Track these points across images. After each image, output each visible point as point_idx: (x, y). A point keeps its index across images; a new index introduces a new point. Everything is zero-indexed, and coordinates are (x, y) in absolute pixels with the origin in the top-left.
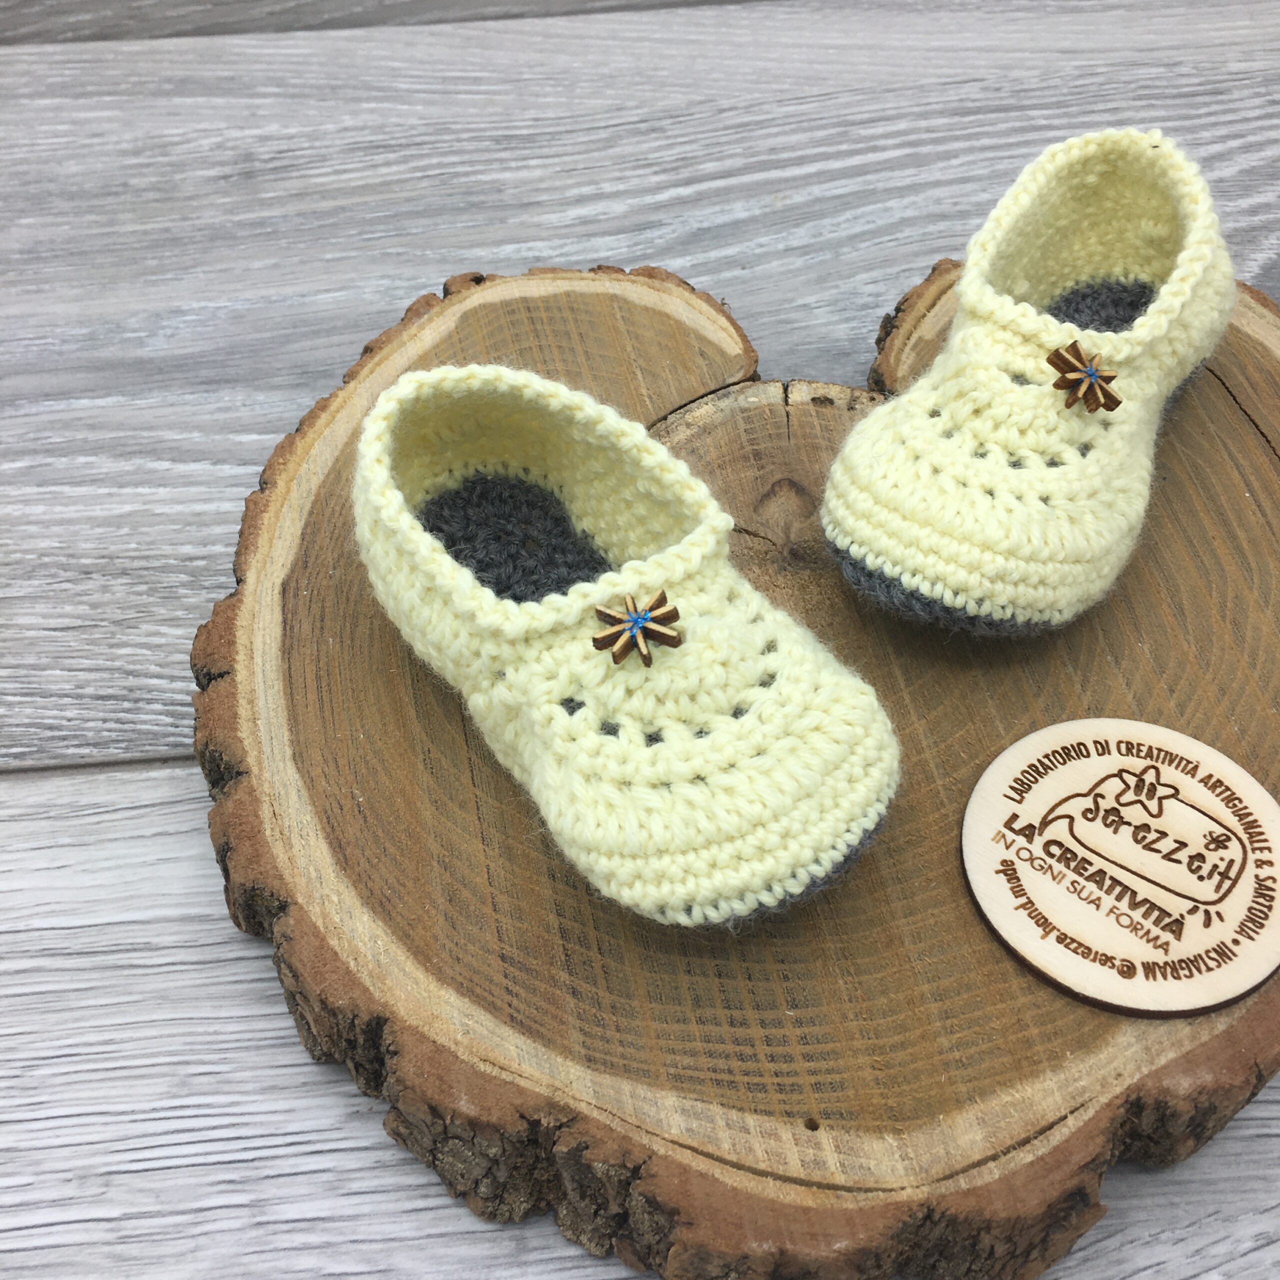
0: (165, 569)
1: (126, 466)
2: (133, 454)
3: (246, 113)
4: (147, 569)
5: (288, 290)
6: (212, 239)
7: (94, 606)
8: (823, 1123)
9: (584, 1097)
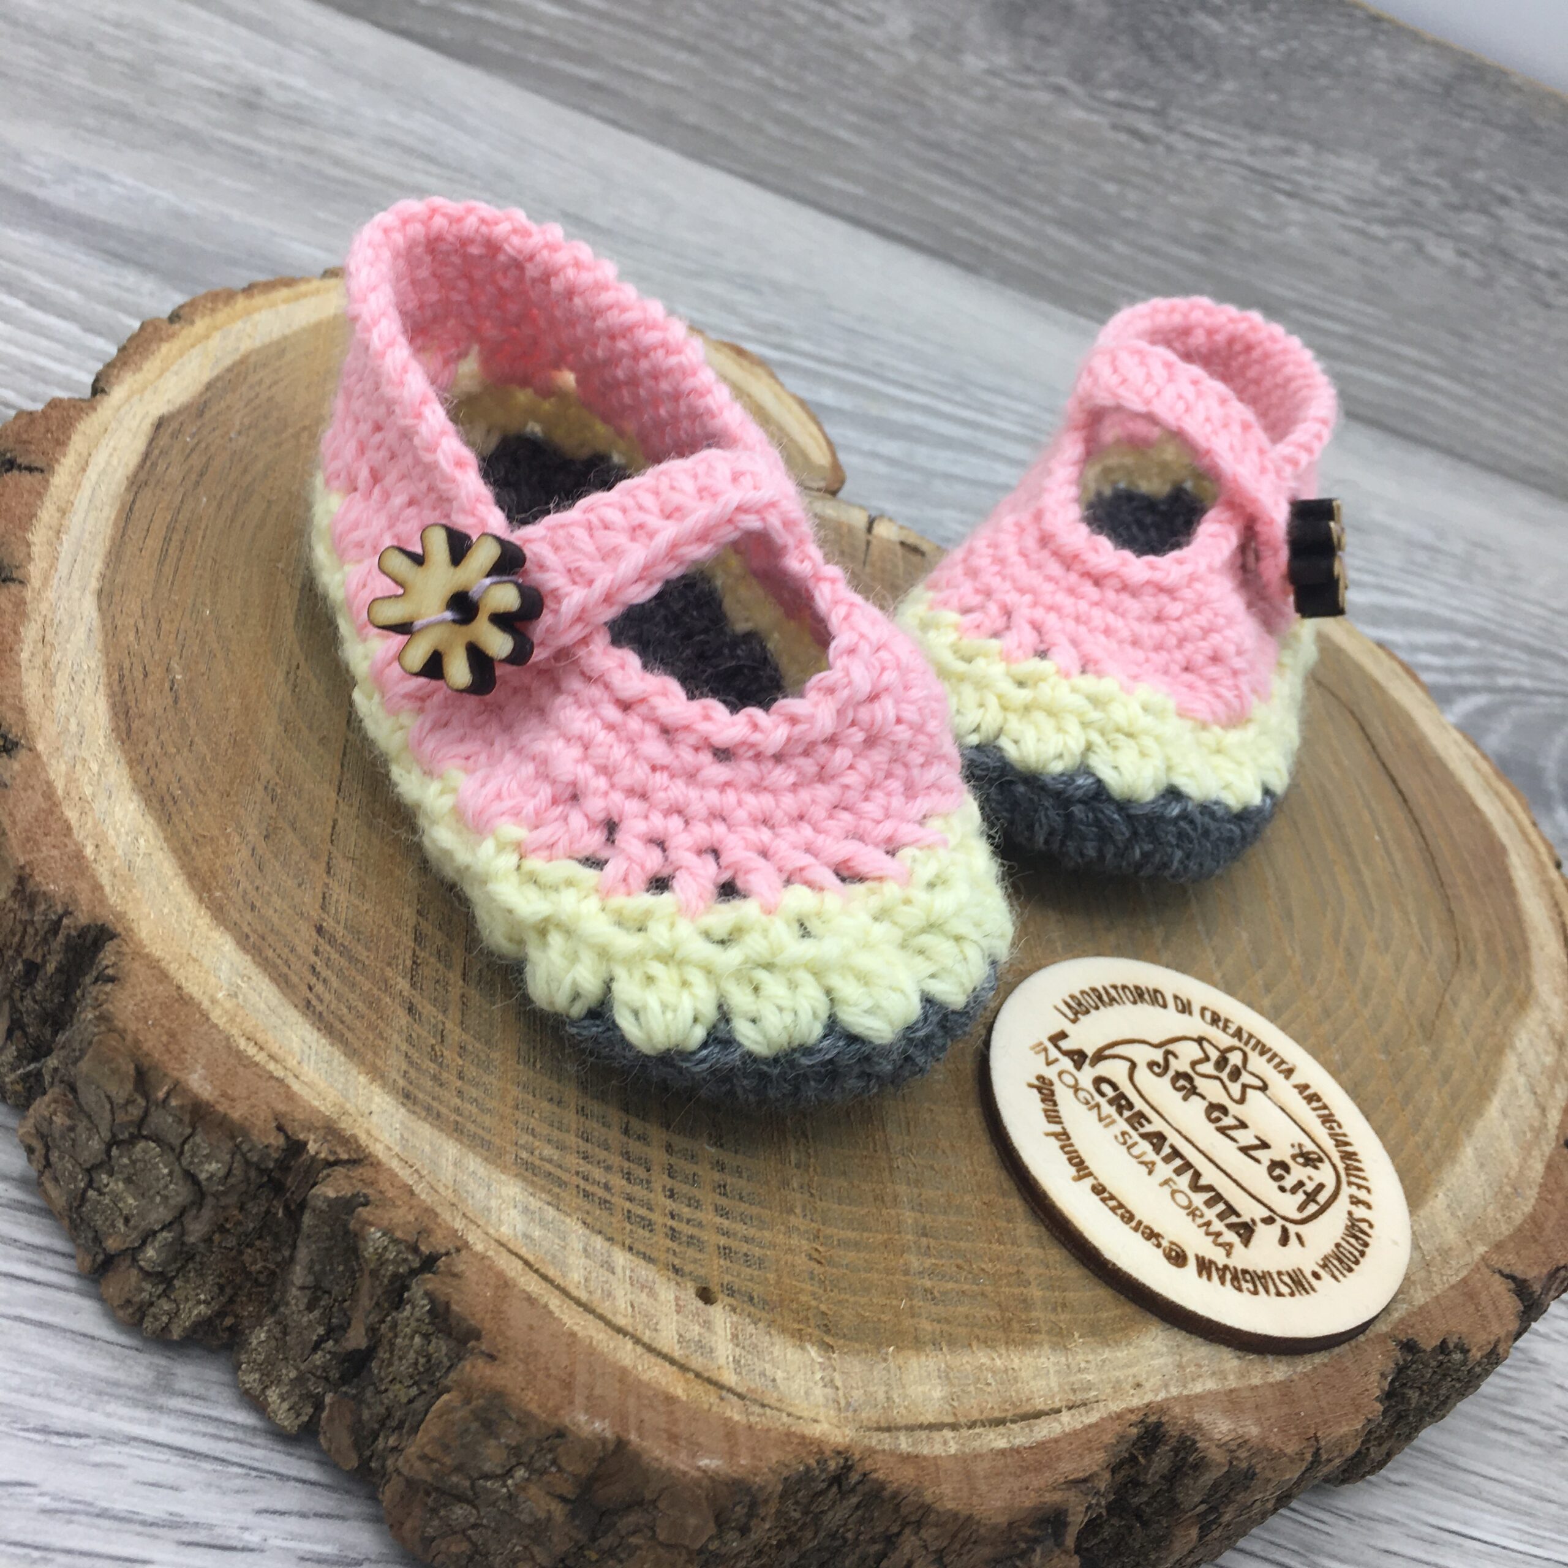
8: (723, 1299)
9: (385, 1137)
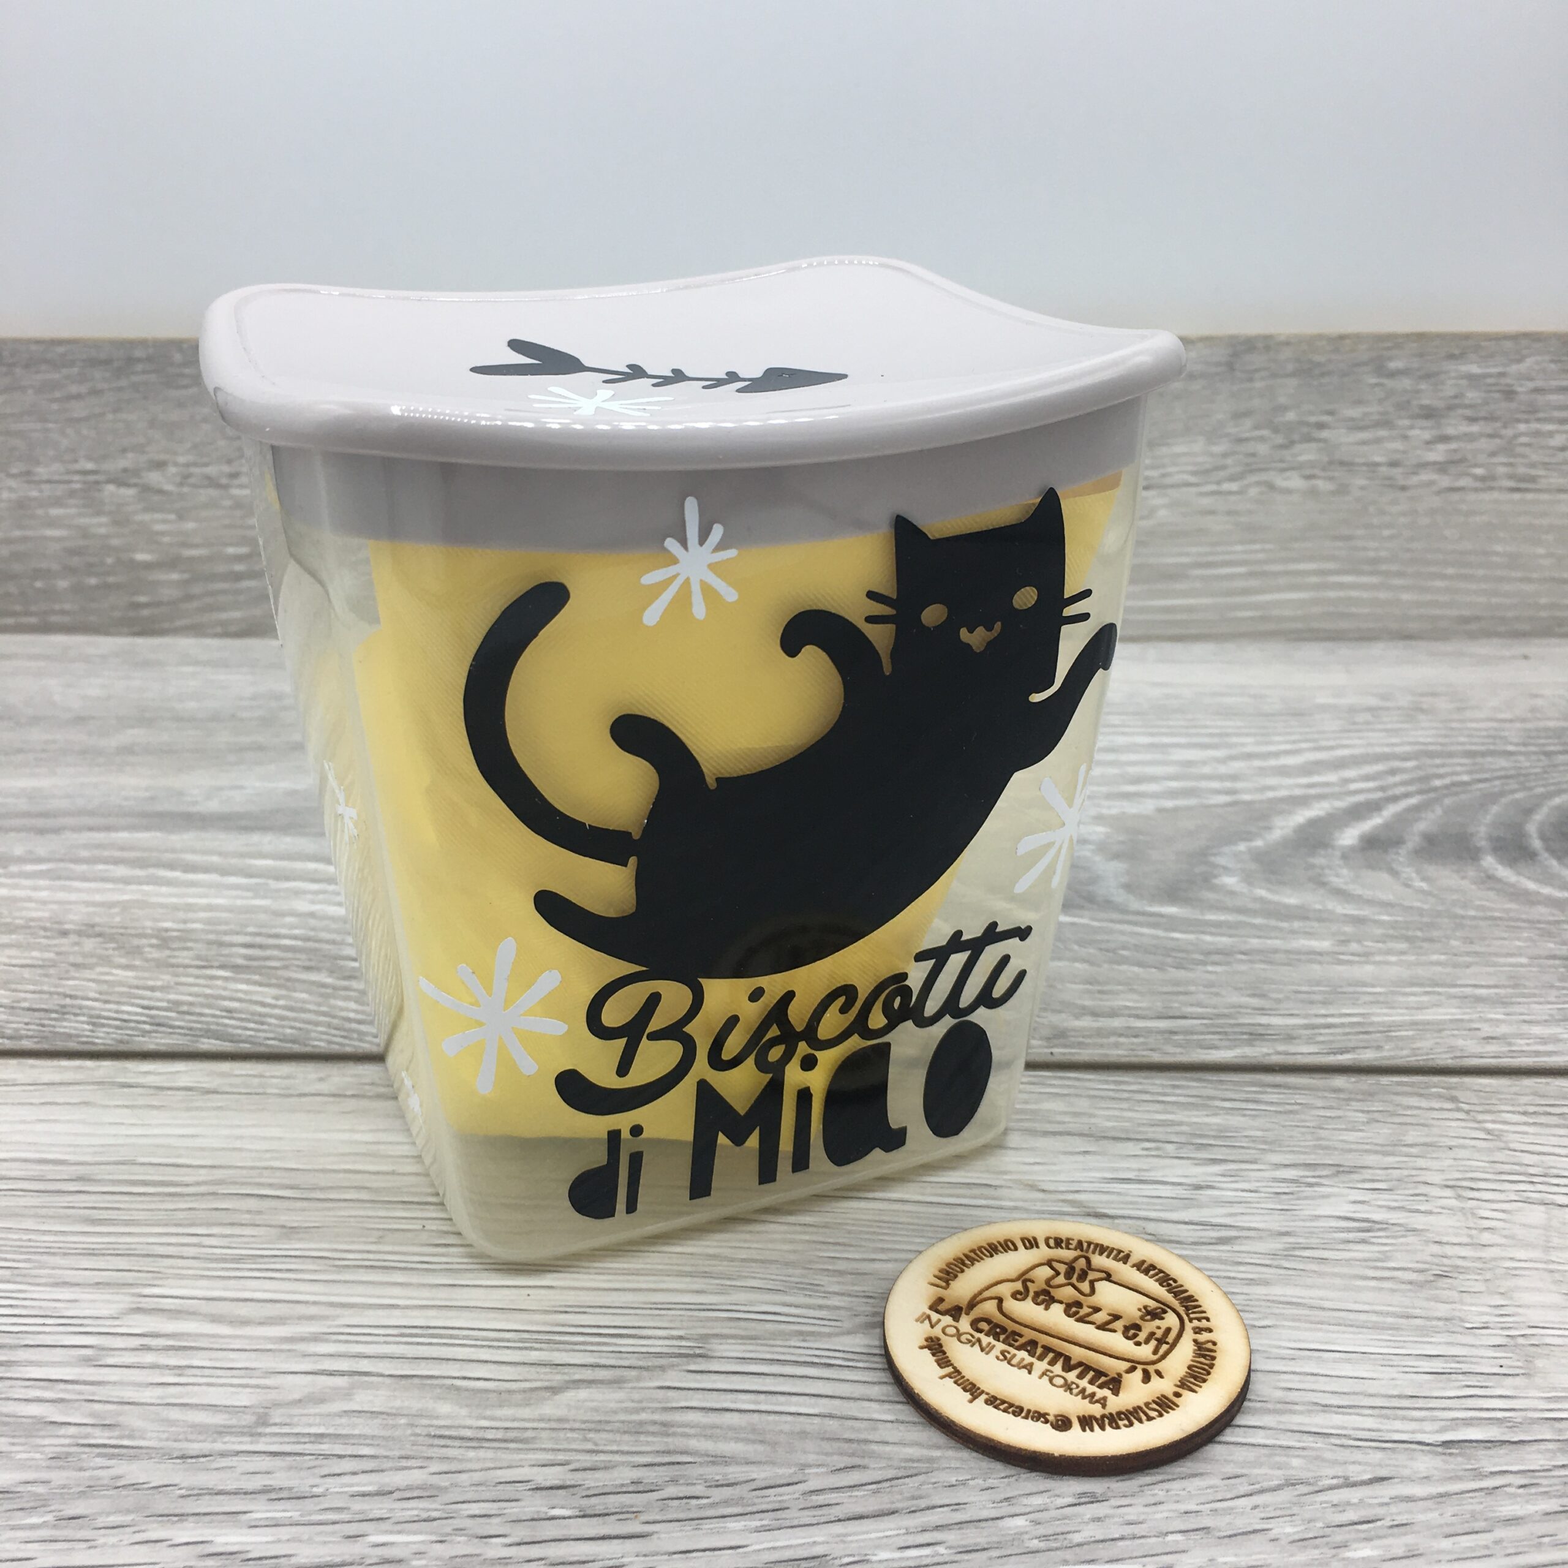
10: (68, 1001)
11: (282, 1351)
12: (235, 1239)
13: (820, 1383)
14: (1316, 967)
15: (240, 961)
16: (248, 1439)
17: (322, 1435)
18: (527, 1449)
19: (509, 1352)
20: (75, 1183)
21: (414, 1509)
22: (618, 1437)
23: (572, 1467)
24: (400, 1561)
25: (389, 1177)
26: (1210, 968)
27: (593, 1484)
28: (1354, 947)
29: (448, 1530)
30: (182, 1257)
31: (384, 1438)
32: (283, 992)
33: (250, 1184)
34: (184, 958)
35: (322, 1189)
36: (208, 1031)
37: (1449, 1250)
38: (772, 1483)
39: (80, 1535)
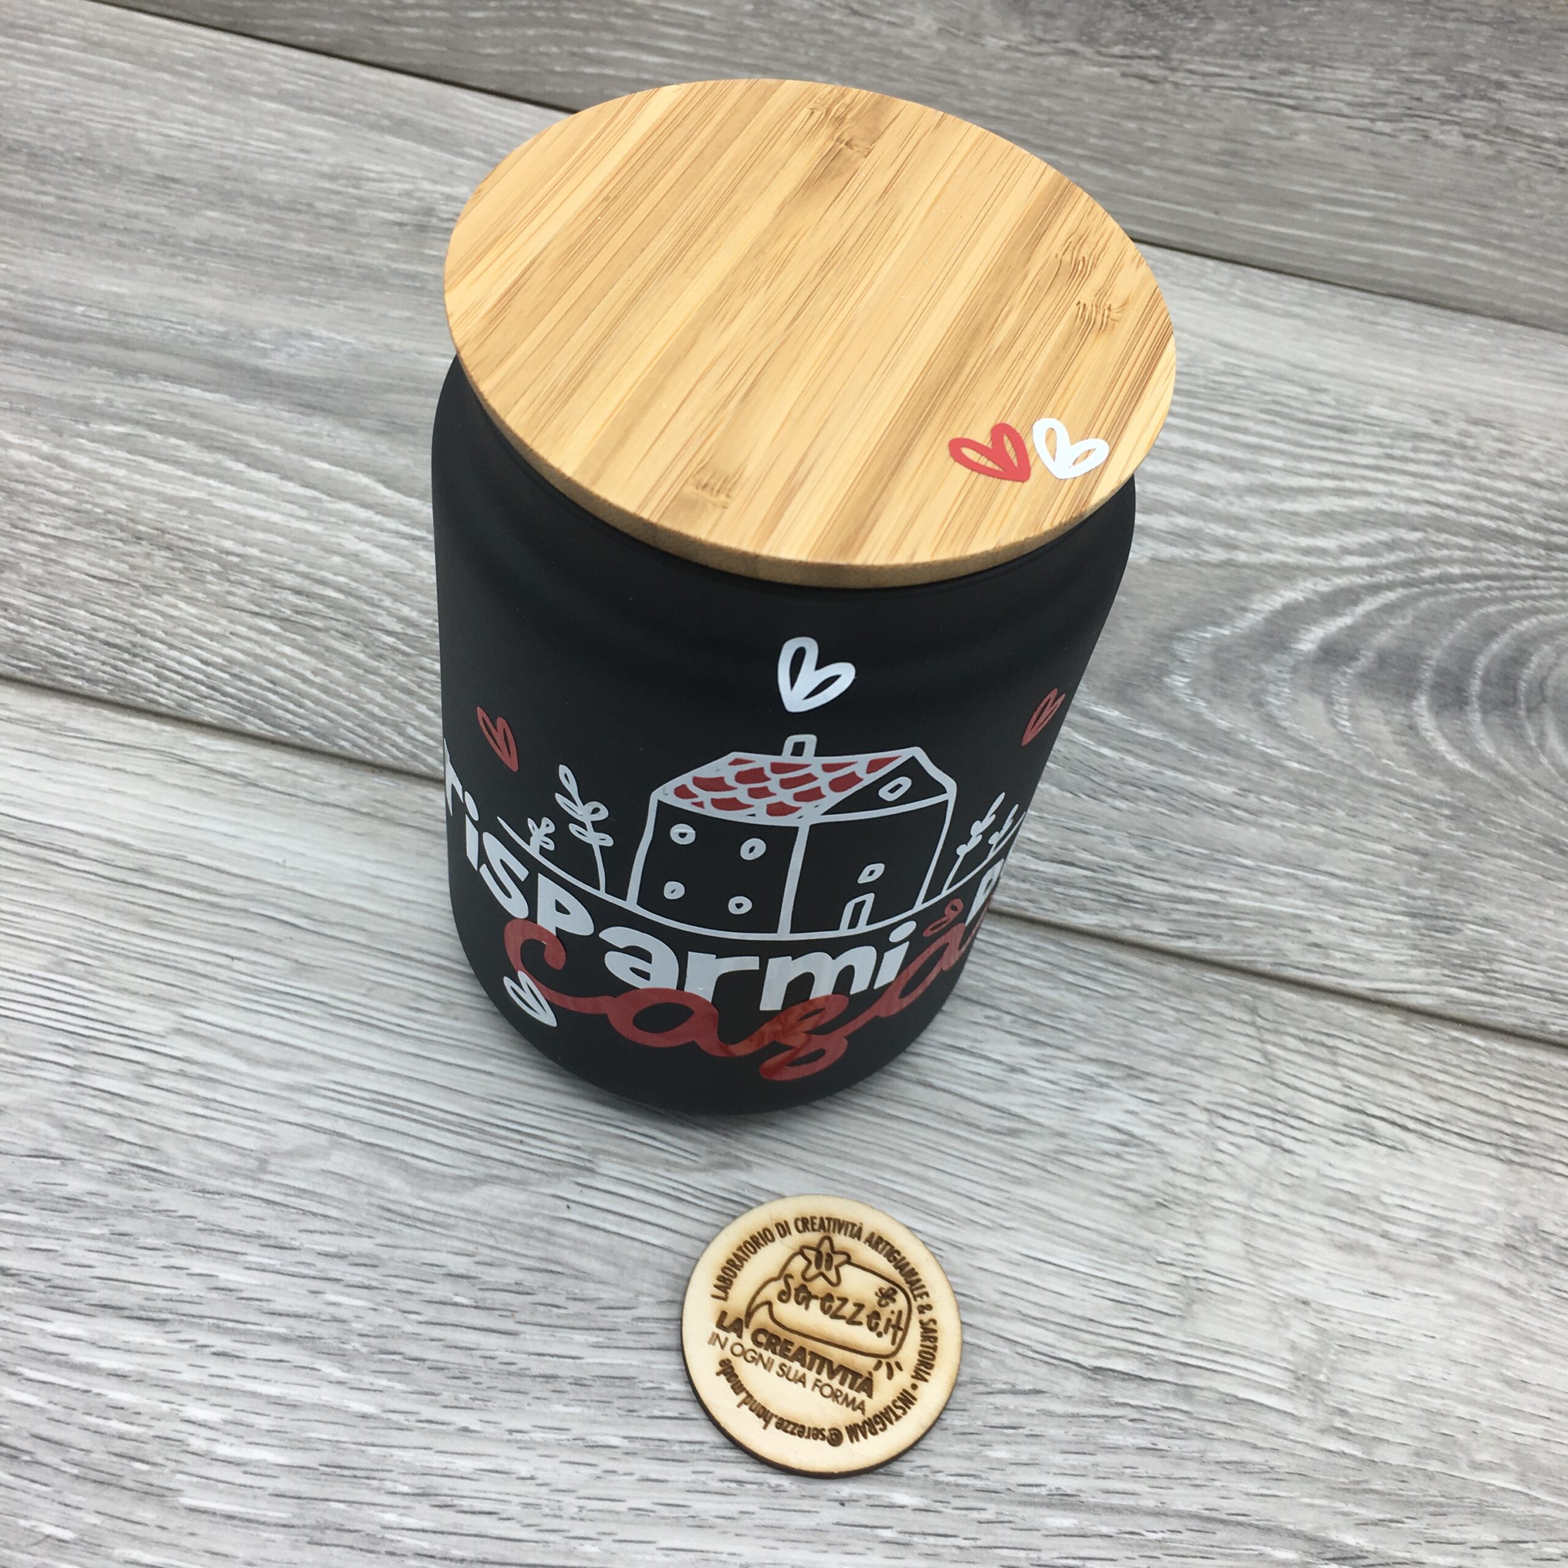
0: (204, 555)
1: (208, 457)
2: (218, 449)
3: (446, 168)
4: (188, 550)
5: (410, 345)
6: (365, 278)
7: (133, 567)
10: (138, 638)
11: (283, 1098)
12: (259, 968)
13: (671, 1216)
14: (1208, 820)
15: (288, 612)
16: (249, 1183)
17: (304, 1191)
18: (447, 1236)
19: (448, 1135)
20: (136, 874)
21: (362, 1275)
22: (512, 1236)
23: (477, 1259)
24: (344, 1321)
25: (384, 921)
26: (1118, 803)
27: (488, 1279)
28: (1252, 800)
29: (381, 1299)
30: (216, 979)
31: (346, 1202)
32: (322, 666)
33: (272, 904)
34: (241, 597)
35: (330, 923)
36: (254, 705)
37: (1180, 1180)
38: (612, 1304)
39: (128, 1251)
